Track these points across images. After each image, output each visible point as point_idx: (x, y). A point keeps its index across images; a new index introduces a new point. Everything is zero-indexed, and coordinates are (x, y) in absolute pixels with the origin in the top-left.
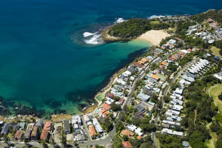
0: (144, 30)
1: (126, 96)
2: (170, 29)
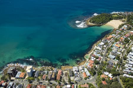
0: (109, 20)
1: (102, 56)
2: (123, 19)
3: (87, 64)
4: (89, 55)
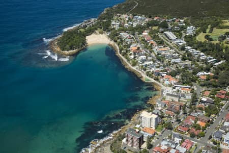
0: (84, 38)
1: (165, 67)
2: (96, 31)
3: (167, 82)
4: (145, 77)
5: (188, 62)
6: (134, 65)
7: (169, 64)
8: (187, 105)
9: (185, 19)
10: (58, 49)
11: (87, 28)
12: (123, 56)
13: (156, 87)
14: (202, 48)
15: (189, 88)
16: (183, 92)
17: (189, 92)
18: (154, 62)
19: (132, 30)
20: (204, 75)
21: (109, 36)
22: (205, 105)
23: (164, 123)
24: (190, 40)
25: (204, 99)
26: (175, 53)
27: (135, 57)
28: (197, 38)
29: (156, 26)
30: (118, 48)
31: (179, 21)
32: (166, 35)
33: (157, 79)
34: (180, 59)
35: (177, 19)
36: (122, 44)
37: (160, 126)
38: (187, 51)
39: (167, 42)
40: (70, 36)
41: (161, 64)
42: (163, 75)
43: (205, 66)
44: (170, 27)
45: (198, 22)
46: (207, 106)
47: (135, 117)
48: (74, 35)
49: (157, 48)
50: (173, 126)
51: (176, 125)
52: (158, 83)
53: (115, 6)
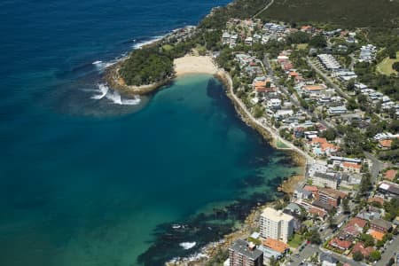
1: (315, 122)
3: (317, 151)
4: (277, 140)
5: (359, 114)
6: (258, 116)
7: (323, 116)
8: (352, 196)
9: (359, 30)
10: (121, 82)
11: (176, 44)
12: (239, 97)
13: (296, 159)
14: (386, 88)
15: (359, 163)
16: (346, 170)
17: (358, 170)
18: (295, 110)
19: (259, 50)
20: (388, 139)
21: (216, 60)
22: (386, 198)
23: (306, 230)
24: (365, 72)
25: (385, 186)
26: (336, 95)
27: (260, 101)
28: (378, 68)
29: (303, 42)
30: (231, 82)
31: (348, 35)
32: (321, 61)
33: (299, 145)
34: (343, 108)
35: (343, 30)
36: (239, 75)
37: (297, 237)
38: (358, 93)
39: (322, 74)
40: (143, 58)
41: (309, 116)
42: (310, 137)
43: (390, 121)
44: (330, 45)
45: (381, 37)
46: (390, 199)
47: (252, 217)
48: (152, 56)
49: (302, 84)
50: (322, 237)
51: (328, 234)
52: (302, 152)
53: (231, 4)
